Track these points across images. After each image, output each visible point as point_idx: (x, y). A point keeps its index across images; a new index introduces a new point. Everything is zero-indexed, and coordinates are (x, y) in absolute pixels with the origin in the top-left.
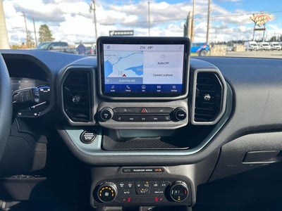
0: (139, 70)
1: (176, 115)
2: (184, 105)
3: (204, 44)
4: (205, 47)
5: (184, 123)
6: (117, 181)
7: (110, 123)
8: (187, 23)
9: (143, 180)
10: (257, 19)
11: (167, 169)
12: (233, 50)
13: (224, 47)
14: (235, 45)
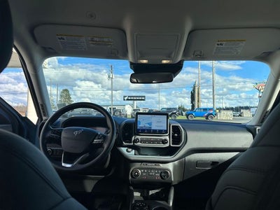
0: (150, 124)
1: (164, 142)
2: (168, 138)
3: (210, 109)
4: (211, 112)
5: (167, 145)
6: (140, 169)
7: (139, 144)
8: (194, 90)
9: (151, 169)
10: (260, 87)
11: (161, 165)
12: (240, 115)
13: (231, 113)
14: (242, 111)
